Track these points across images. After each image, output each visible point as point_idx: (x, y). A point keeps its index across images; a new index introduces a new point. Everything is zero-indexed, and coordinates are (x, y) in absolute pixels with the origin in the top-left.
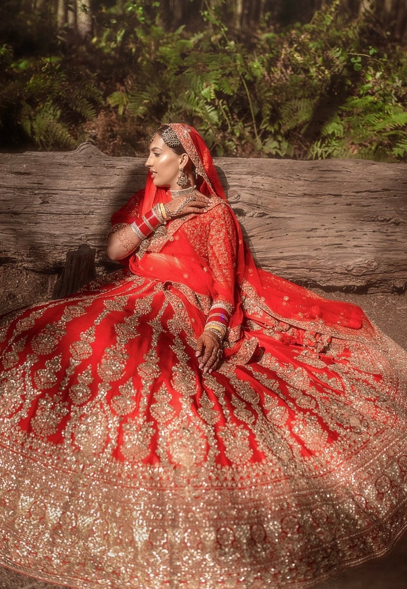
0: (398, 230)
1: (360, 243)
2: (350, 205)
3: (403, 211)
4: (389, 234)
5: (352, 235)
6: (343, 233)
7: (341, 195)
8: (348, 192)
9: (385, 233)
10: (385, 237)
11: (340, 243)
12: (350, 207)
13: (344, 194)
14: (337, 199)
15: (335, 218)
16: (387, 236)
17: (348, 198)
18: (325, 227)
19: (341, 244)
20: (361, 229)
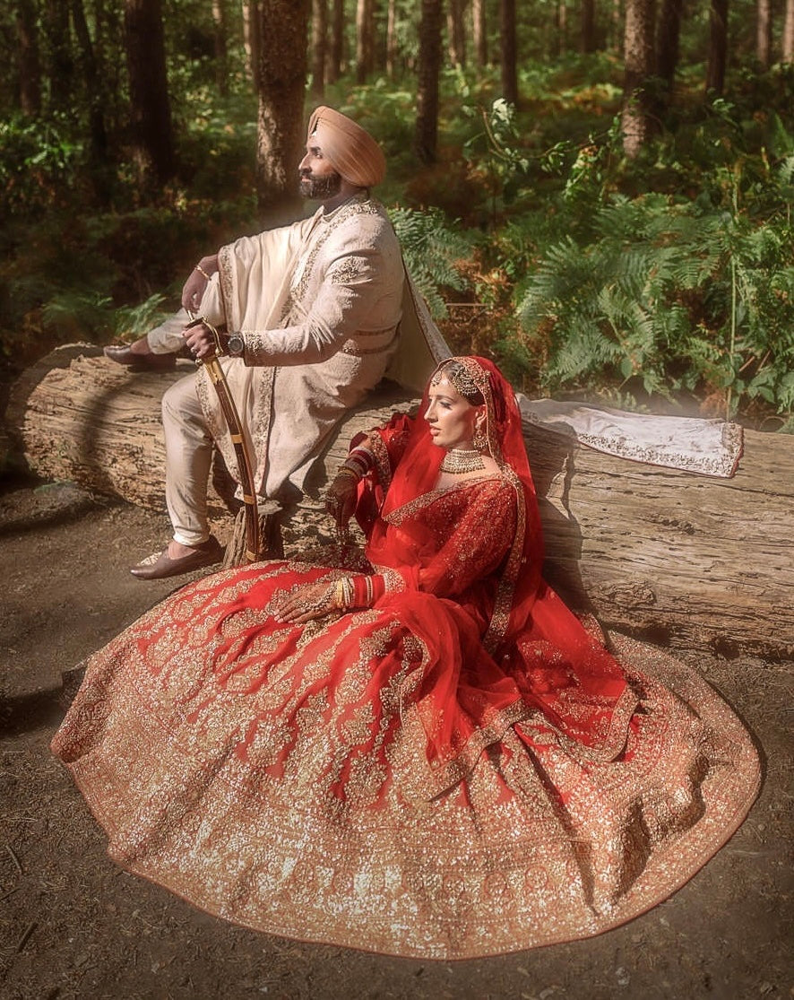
0: (688, 542)
1: (629, 554)
2: (629, 492)
3: (705, 513)
4: (673, 547)
5: (622, 541)
6: (609, 536)
7: (619, 476)
8: (631, 472)
9: (670, 544)
10: (668, 550)
11: (602, 550)
12: (629, 496)
13: (625, 474)
14: (615, 480)
15: (604, 510)
16: (670, 549)
17: (629, 481)
18: (588, 523)
19: (604, 553)
20: (637, 532)
